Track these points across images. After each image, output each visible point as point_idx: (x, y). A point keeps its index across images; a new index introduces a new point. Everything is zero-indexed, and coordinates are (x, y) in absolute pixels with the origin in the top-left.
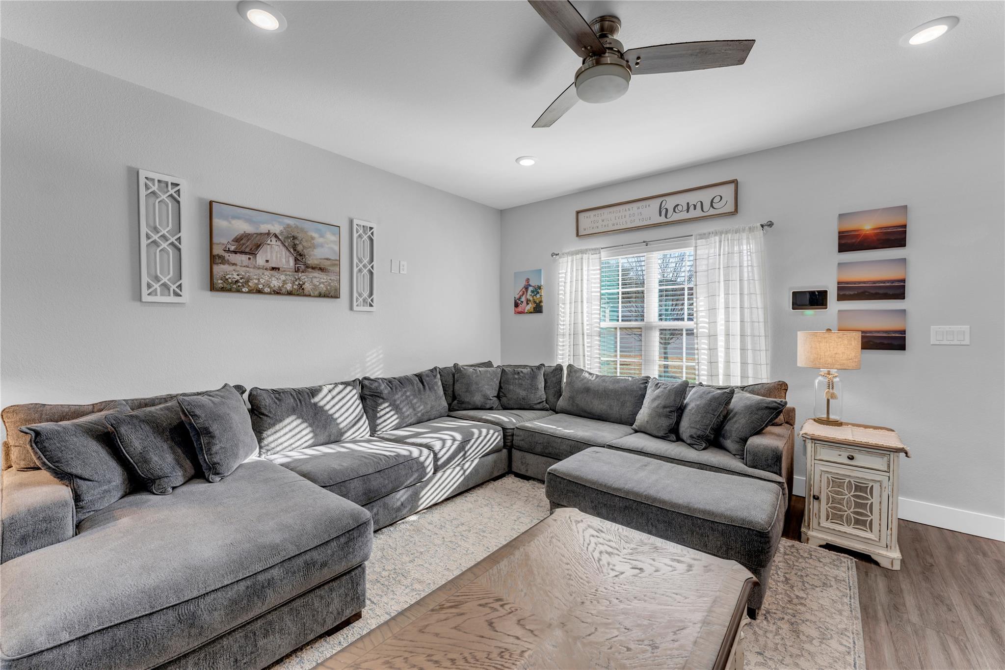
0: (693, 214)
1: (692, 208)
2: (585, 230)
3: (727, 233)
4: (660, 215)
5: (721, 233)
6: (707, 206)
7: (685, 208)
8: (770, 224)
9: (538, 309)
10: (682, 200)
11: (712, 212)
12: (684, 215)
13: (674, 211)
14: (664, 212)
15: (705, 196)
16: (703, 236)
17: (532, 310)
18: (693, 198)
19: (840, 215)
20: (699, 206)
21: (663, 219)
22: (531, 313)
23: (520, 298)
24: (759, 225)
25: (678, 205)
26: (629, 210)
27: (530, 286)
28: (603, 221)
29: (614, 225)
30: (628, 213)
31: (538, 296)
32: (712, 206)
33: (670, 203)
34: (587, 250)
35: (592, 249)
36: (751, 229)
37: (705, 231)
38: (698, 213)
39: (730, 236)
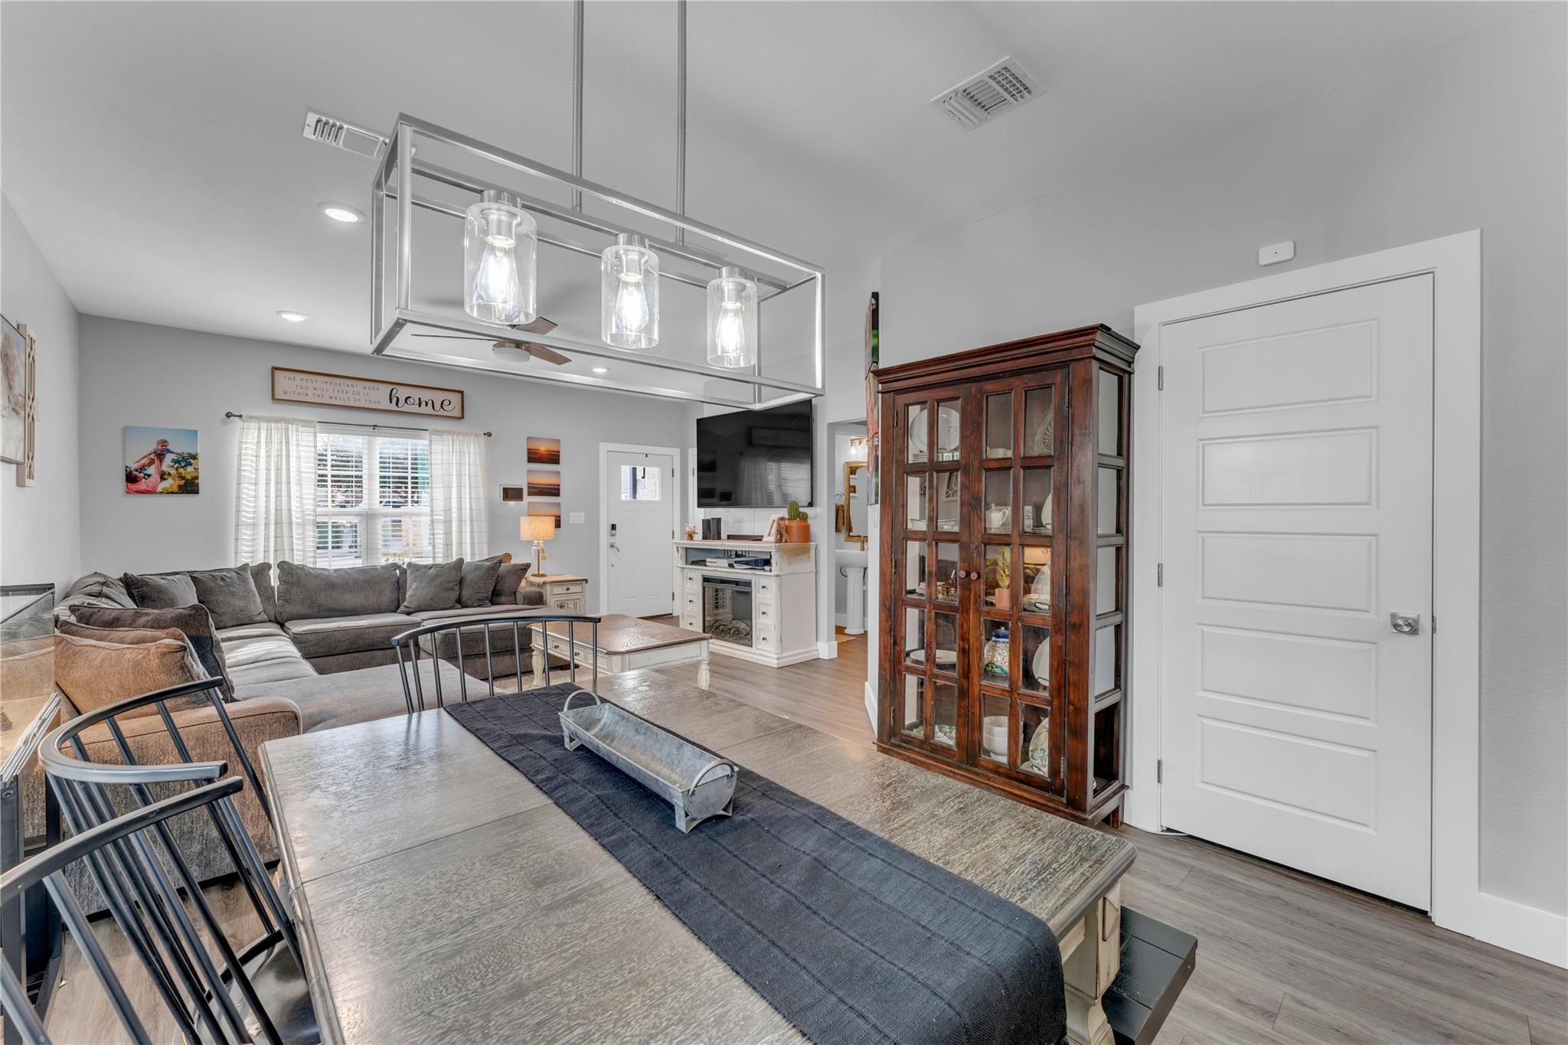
0: (423, 409)
1: (423, 404)
2: (285, 393)
3: (458, 434)
4: (391, 402)
5: (454, 433)
6: (437, 406)
7: (417, 402)
8: (489, 435)
9: (189, 487)
10: (415, 394)
11: (442, 412)
12: (415, 409)
13: (406, 401)
14: (394, 400)
15: (438, 397)
16: (436, 432)
17: (175, 489)
18: (426, 395)
19: (528, 438)
20: (430, 403)
21: (393, 407)
22: (173, 493)
23: (142, 468)
24: (482, 433)
25: (409, 397)
26: (353, 386)
27: (169, 451)
28: (315, 389)
29: (331, 398)
30: (350, 389)
31: (190, 469)
32: (442, 407)
33: (402, 393)
34: (295, 420)
35: (304, 421)
36: (477, 435)
37: (440, 429)
38: (429, 410)
39: (461, 437)
